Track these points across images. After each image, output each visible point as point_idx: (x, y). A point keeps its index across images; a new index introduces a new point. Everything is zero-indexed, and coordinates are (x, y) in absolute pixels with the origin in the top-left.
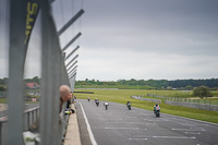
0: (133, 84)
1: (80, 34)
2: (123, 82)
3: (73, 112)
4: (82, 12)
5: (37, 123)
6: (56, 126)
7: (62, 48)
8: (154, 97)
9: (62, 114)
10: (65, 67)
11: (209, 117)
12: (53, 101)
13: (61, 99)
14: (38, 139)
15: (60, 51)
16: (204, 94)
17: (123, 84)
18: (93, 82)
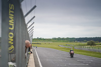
0: (59, 39)
1: (34, 17)
2: (55, 39)
3: (32, 53)
4: (35, 7)
5: (15, 58)
6: (24, 59)
7: (26, 23)
8: (69, 45)
9: (26, 54)
10: (28, 32)
11: (94, 55)
12: (22, 47)
13: (26, 47)
14: (15, 66)
15: (25, 25)
16: (92, 44)
17: (55, 40)
18: (41, 39)
